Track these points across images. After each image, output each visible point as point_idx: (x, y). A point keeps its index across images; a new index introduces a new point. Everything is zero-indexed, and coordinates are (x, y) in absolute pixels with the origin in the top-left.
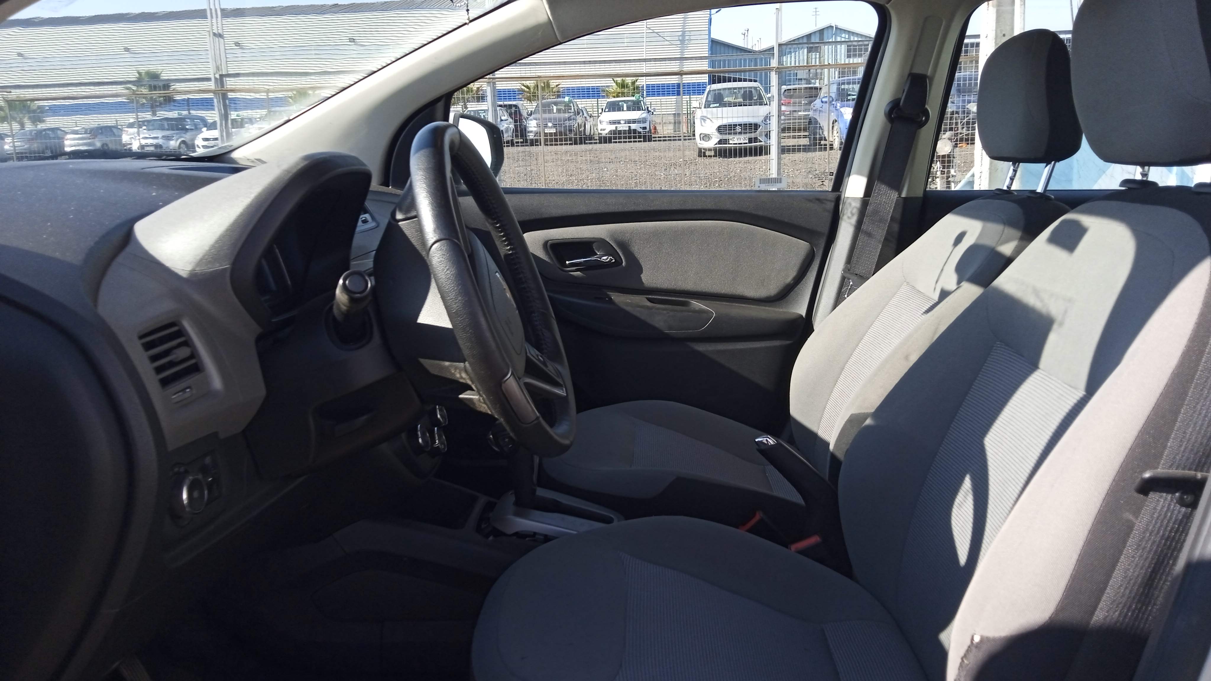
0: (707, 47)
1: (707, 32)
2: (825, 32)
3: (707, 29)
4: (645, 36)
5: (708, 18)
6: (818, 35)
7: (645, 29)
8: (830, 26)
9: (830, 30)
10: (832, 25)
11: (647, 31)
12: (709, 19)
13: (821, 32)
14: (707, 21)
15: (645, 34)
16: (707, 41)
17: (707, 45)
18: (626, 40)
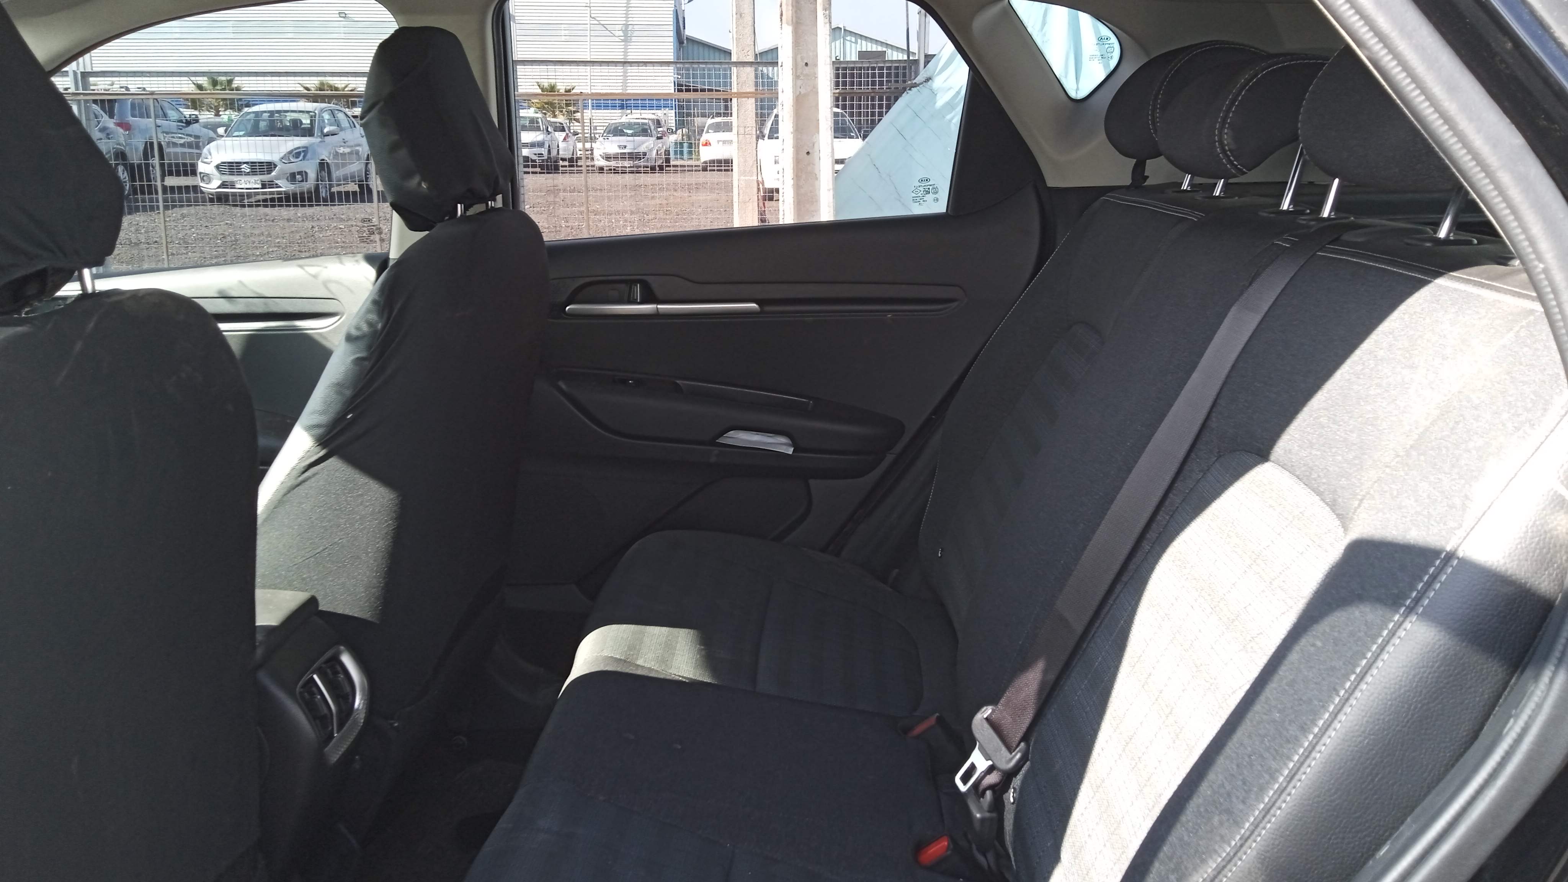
0: (672, 47)
1: (671, 28)
3: (672, 23)
4: (589, 29)
5: (673, 9)
7: (588, 18)
8: (838, 27)
10: (840, 26)
11: (592, 22)
12: (673, 11)
14: (672, 13)
15: (588, 26)
16: (671, 39)
17: (672, 44)
18: (563, 33)
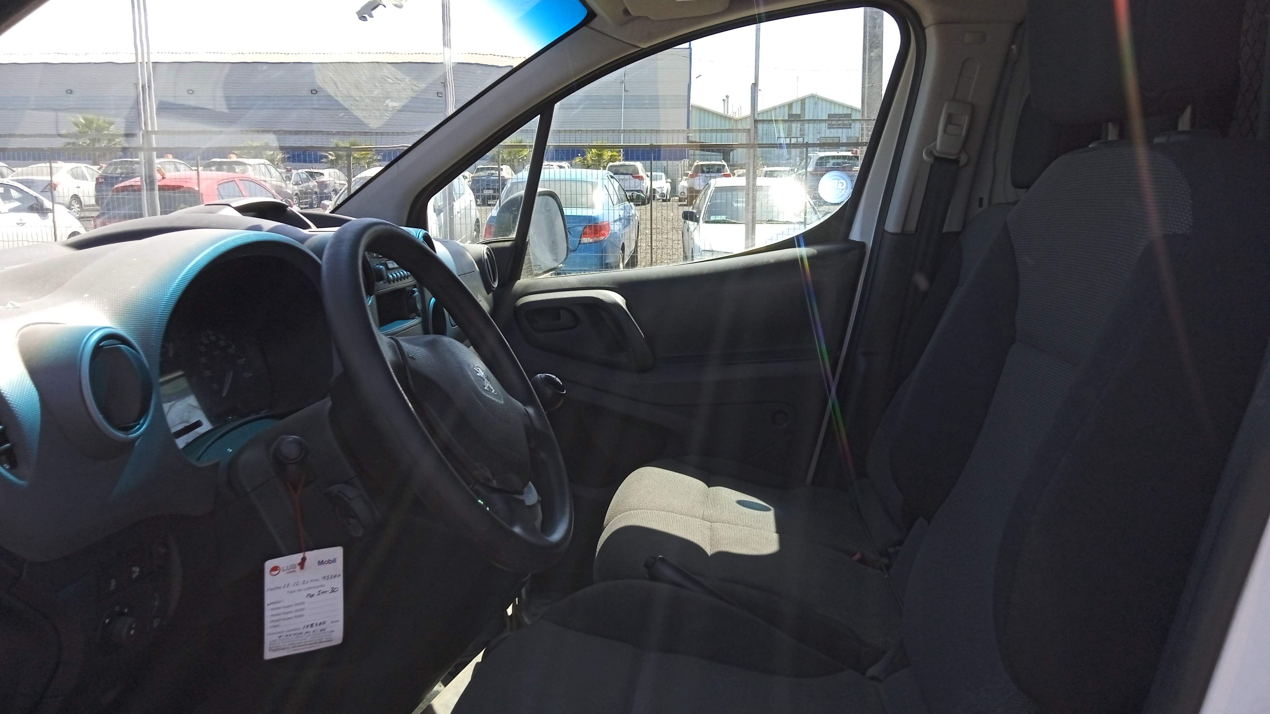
1: (686, 98)
2: (807, 101)
3: (687, 95)
5: (687, 84)
6: (799, 103)
8: (813, 96)
9: (812, 99)
13: (803, 101)
